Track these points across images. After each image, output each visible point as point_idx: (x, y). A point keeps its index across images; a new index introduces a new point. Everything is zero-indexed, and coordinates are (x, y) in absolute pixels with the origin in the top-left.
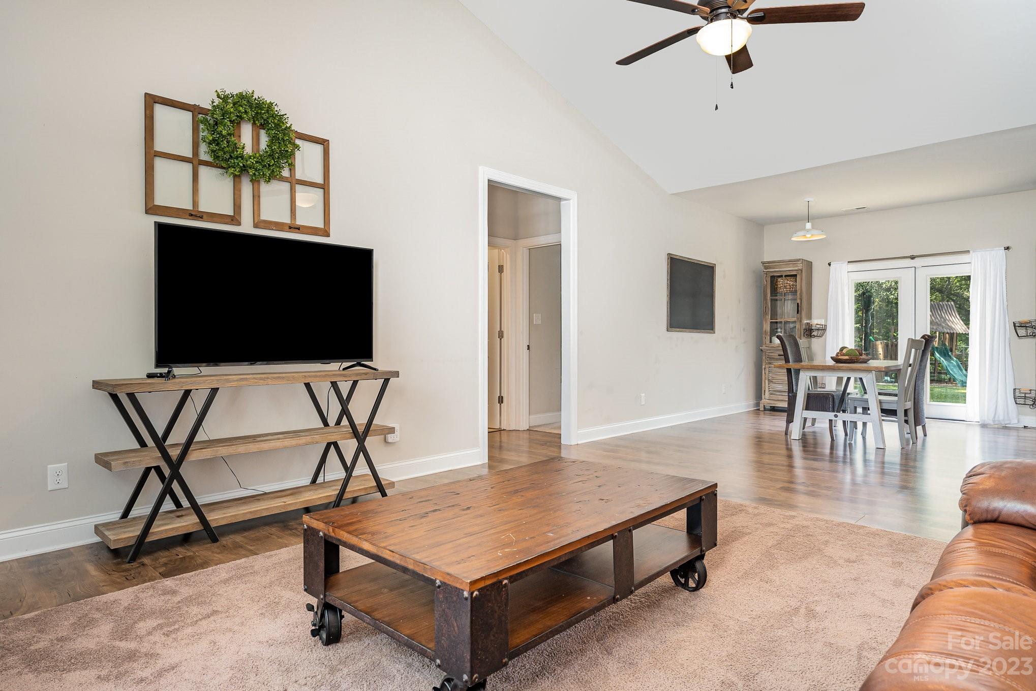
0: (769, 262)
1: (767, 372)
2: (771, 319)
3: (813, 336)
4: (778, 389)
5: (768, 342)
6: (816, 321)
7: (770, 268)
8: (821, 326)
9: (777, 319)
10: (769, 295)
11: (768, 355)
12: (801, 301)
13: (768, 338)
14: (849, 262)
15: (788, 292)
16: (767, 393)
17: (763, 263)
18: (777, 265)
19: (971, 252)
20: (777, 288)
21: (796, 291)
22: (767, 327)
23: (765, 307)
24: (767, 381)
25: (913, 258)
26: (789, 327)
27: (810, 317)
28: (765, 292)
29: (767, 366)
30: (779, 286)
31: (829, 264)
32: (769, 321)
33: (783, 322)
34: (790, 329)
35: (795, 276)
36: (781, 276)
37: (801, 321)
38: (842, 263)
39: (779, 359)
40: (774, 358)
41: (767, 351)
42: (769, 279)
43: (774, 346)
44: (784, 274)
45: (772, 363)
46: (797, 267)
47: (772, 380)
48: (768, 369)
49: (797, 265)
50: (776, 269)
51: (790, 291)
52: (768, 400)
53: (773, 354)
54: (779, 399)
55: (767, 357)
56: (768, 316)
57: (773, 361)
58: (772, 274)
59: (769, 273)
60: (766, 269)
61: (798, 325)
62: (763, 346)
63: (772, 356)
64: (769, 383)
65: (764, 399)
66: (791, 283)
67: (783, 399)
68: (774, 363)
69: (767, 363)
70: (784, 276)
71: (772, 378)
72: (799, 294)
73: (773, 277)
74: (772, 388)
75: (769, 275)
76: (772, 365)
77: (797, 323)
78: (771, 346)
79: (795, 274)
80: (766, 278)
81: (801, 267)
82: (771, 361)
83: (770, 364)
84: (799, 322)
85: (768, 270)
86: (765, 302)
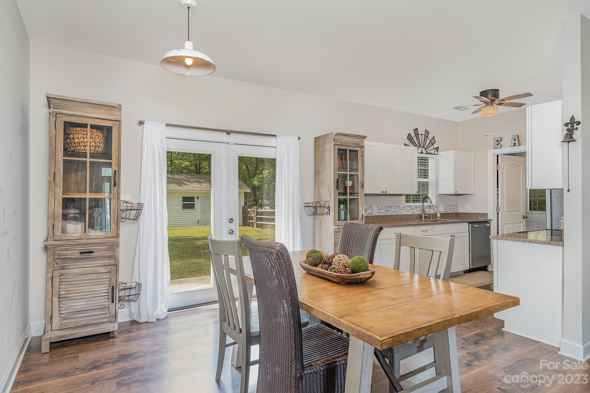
0: (61, 98)
1: (56, 283)
2: (64, 194)
4: (77, 308)
5: (59, 232)
7: (64, 108)
9: (75, 194)
10: (61, 152)
11: (59, 255)
12: (118, 168)
13: (59, 225)
14: (167, 125)
16: (56, 318)
17: (50, 97)
18: (77, 106)
19: (277, 137)
21: (109, 153)
22: (57, 207)
23: (53, 172)
24: (55, 300)
25: (228, 133)
28: (53, 147)
29: (56, 273)
31: (141, 123)
32: (60, 197)
33: (88, 199)
35: (108, 129)
37: (119, 199)
38: (159, 125)
40: (70, 258)
41: (57, 247)
42: (61, 127)
43: (71, 238)
44: (90, 122)
45: (66, 267)
46: (113, 116)
47: (66, 296)
48: (58, 278)
49: (112, 113)
50: (74, 111)
51: (94, 151)
52: (58, 331)
53: (70, 252)
54: (79, 325)
55: (57, 259)
56: (60, 188)
57: (69, 263)
58: (67, 119)
59: (62, 117)
60: (56, 109)
61: (113, 204)
62: (49, 239)
63: (67, 256)
64: (59, 301)
65: (50, 331)
66: (98, 139)
67: (87, 322)
68: (70, 267)
69: (57, 268)
70: (89, 126)
71: (66, 292)
72: (116, 157)
73: (68, 125)
74: (66, 309)
75: (62, 119)
76: (67, 270)
77: (113, 201)
78: (65, 239)
79: (110, 126)
80: (56, 123)
81: (117, 117)
82: (65, 264)
83: (63, 268)
84: (115, 199)
85: (61, 111)
86: (53, 164)
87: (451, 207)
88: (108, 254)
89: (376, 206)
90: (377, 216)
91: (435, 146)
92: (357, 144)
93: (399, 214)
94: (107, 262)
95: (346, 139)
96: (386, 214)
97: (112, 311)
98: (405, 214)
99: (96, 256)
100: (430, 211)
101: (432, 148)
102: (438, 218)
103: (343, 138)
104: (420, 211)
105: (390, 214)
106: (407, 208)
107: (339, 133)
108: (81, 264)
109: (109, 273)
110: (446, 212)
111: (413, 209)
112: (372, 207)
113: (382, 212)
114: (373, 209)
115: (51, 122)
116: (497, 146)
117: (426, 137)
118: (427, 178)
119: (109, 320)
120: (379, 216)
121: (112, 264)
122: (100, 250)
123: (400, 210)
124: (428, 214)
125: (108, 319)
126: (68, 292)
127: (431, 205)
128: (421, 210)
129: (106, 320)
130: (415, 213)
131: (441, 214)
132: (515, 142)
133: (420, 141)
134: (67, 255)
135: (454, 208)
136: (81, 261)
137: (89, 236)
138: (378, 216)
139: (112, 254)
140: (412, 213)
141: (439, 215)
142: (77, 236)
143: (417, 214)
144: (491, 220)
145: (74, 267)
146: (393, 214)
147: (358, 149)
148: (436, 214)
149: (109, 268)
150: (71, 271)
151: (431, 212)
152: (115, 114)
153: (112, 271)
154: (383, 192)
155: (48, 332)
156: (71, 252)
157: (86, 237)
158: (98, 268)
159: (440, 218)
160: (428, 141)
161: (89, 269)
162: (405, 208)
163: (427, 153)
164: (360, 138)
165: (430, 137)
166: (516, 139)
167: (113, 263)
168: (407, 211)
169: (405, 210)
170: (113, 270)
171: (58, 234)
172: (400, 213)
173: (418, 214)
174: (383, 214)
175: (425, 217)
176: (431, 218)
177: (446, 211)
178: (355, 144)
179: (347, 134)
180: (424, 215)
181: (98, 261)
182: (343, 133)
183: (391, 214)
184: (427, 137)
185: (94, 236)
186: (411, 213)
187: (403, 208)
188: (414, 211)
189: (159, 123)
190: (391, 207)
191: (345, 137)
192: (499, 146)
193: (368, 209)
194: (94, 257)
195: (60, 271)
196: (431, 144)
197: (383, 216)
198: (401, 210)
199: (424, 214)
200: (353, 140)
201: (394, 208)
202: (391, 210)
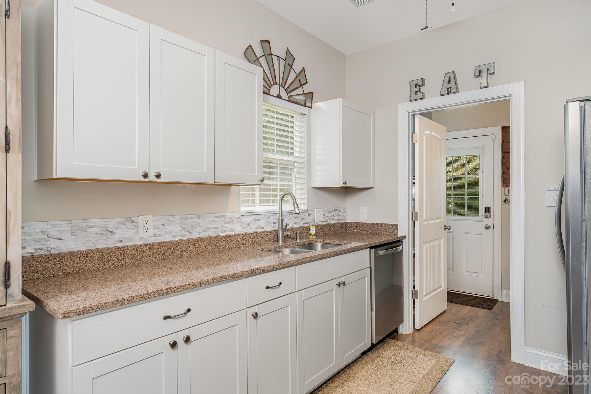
87: (334, 213)
89: (150, 218)
90: (152, 246)
91: (307, 89)
93: (221, 234)
96: (185, 235)
98: (239, 233)
100: (296, 223)
101: (299, 91)
102: (311, 237)
104: (274, 223)
105: (195, 235)
106: (244, 219)
110: (325, 223)
111: (259, 220)
112: (133, 221)
116: (416, 95)
117: (288, 67)
118: (292, 154)
120: (159, 244)
123: (225, 223)
124: (292, 229)
127: (297, 211)
128: (277, 221)
130: (263, 228)
131: (316, 227)
132: (449, 86)
133: (274, 71)
135: (341, 214)
138: (153, 244)
140: (257, 228)
141: (313, 231)
143: (268, 232)
144: (404, 237)
146: (206, 235)
148: (308, 229)
151: (299, 224)
154: (146, 176)
159: (315, 237)
160: (292, 76)
162: (239, 218)
163: (289, 101)
165: (297, 67)
166: (452, 80)
168: (244, 225)
169: (239, 224)
172: (225, 232)
173: (271, 232)
174: (173, 237)
175: (286, 238)
176: (298, 237)
177: (326, 221)
180: (283, 234)
183: (200, 236)
184: (291, 67)
186: (254, 230)
187: (235, 220)
188: (262, 223)
192: (420, 95)
193: (117, 229)
196: (299, 85)
198: (228, 225)
199: (283, 231)
201: (208, 219)
202: (198, 225)
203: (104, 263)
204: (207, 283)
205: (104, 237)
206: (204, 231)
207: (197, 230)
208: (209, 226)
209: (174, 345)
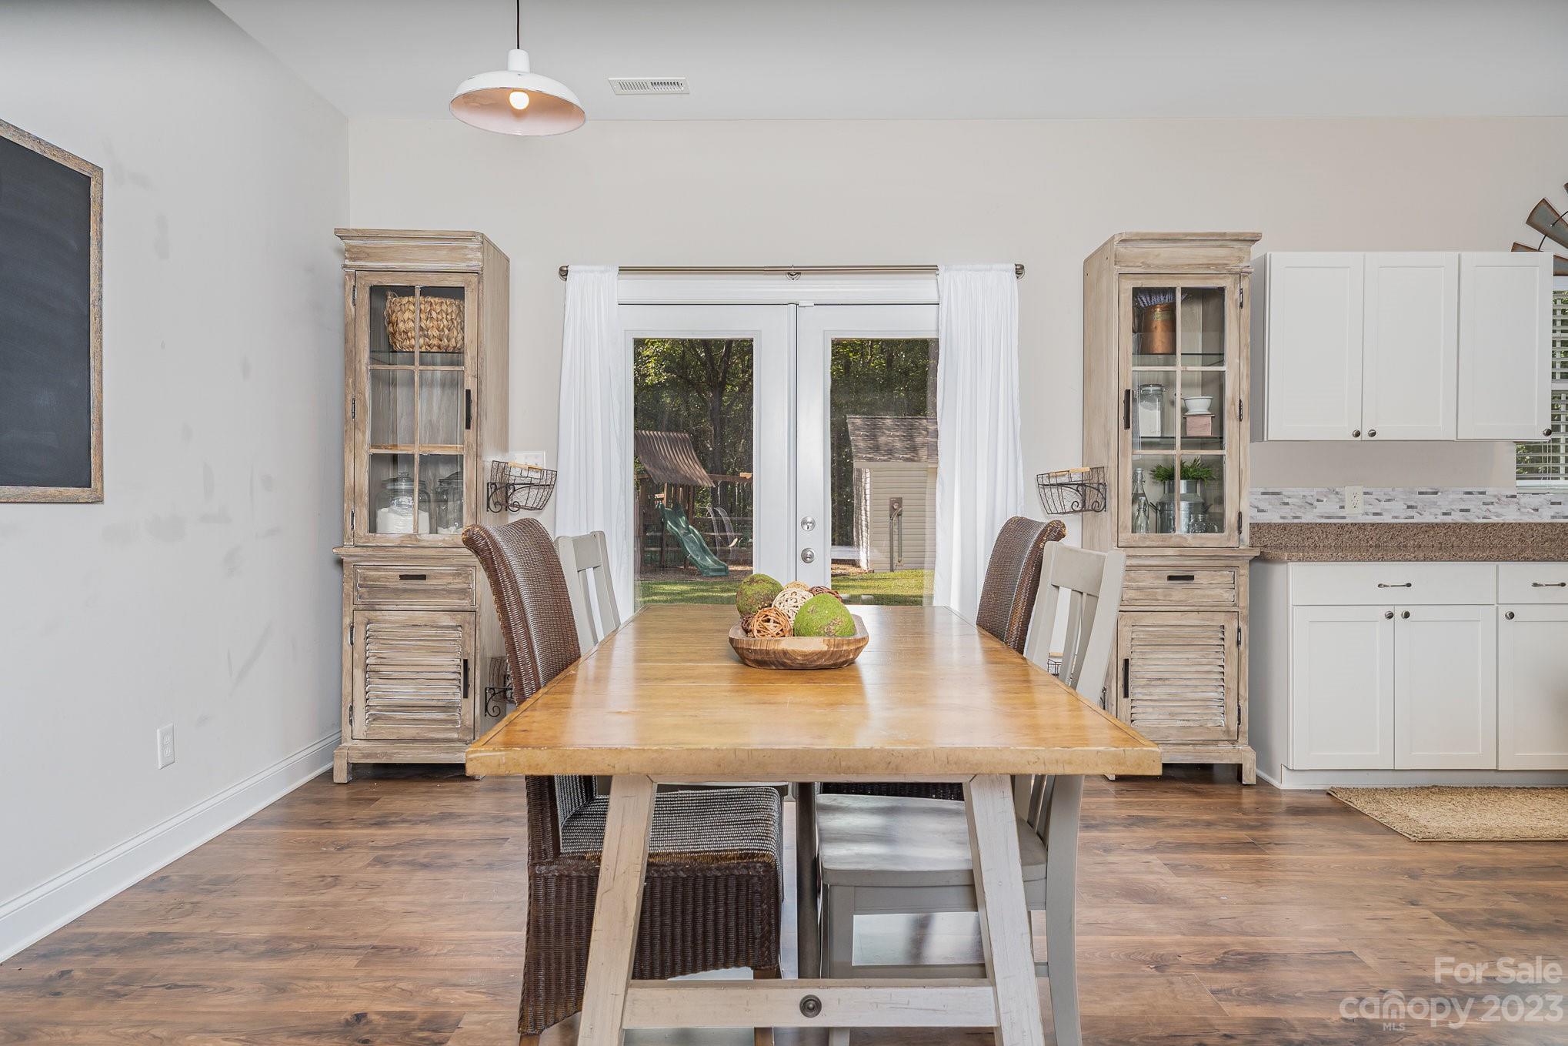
0: (364, 235)
1: (359, 640)
2: (373, 446)
3: (513, 505)
4: (399, 699)
5: (362, 528)
6: (522, 459)
7: (368, 256)
8: (538, 475)
9: (395, 446)
10: (365, 355)
11: (365, 579)
12: (479, 383)
13: (363, 514)
14: (622, 270)
15: (435, 349)
16: (360, 714)
17: (342, 235)
18: (397, 248)
19: (941, 268)
20: (393, 334)
21: (459, 352)
22: (360, 474)
23: (350, 398)
24: (359, 674)
25: (794, 273)
26: (435, 476)
27: (504, 446)
28: (351, 344)
29: (360, 617)
30: (401, 325)
31: (564, 273)
32: (365, 452)
33: (417, 458)
34: (441, 481)
35: (457, 293)
36: (408, 291)
37: (478, 456)
38: (602, 272)
39: (405, 591)
40: (385, 588)
41: (361, 561)
42: (364, 296)
43: (385, 543)
44: (419, 282)
45: (377, 607)
46: (464, 262)
47: (377, 668)
48: (362, 629)
49: (463, 254)
50: (388, 260)
51: (439, 347)
52: (363, 742)
53: (383, 573)
54: (402, 737)
55: (361, 586)
56: (364, 433)
57: (382, 599)
58: (376, 280)
59: (365, 276)
60: (354, 260)
61: (467, 470)
62: (345, 543)
63: (379, 581)
64: (366, 679)
65: (349, 739)
66: (444, 320)
67: (418, 733)
68: (384, 607)
69: (361, 607)
70: (417, 292)
71: (379, 661)
72: (472, 358)
73: (378, 292)
74: (377, 697)
75: (366, 280)
76: (378, 613)
77: (467, 462)
78: (374, 545)
79: (459, 286)
80: (354, 290)
81: (474, 263)
82: (375, 598)
83: (371, 608)
84: (472, 458)
85: (363, 263)
86: (350, 380)
88: (458, 584)
89: (1360, 489)
90: (1362, 527)
92: (1215, 264)
93: (1477, 521)
94: (455, 602)
95: (1164, 254)
96: (1412, 517)
97: (468, 716)
99: (432, 588)
103: (1157, 251)
105: (1428, 518)
106: (1523, 500)
107: (1137, 234)
108: (404, 602)
109: (460, 629)
111: (1559, 503)
112: (1337, 493)
113: (1386, 510)
114: (1343, 500)
115: (347, 288)
119: (461, 736)
120: (1374, 525)
121: (466, 608)
122: (442, 575)
123: (1486, 504)
125: (458, 733)
126: (382, 660)
129: (455, 736)
134: (378, 579)
136: (406, 595)
137: (419, 541)
138: (1364, 524)
139: (466, 586)
140: (1553, 517)
142: (397, 538)
145: (391, 607)
146: (1448, 519)
147: (1226, 283)
149: (459, 616)
150: (387, 616)
152: (470, 256)
153: (467, 625)
154: (1358, 434)
155: (346, 741)
156: (387, 573)
157: (415, 543)
158: (438, 615)
161: (421, 615)
162: (1514, 497)
164: (1229, 243)
167: (468, 607)
168: (1524, 510)
169: (1513, 508)
170: (469, 623)
171: (362, 534)
172: (1484, 518)
178: (1208, 266)
179: (1169, 234)
181: (434, 598)
182: (1152, 234)
183: (1437, 521)
185: (428, 541)
186: (1546, 520)
187: (1504, 499)
189: (602, 268)
190: (1436, 493)
191: (1163, 245)
193: (1318, 500)
194: (430, 590)
195: (366, 613)
197: (1390, 526)
198: (1490, 507)
200: (1202, 252)
201: (1451, 496)
202: (1435, 503)
203: (1303, 539)
204: (1434, 558)
205: (1303, 510)
206: (1444, 514)
207: (1432, 510)
208: (1454, 507)
209: (1390, 616)
